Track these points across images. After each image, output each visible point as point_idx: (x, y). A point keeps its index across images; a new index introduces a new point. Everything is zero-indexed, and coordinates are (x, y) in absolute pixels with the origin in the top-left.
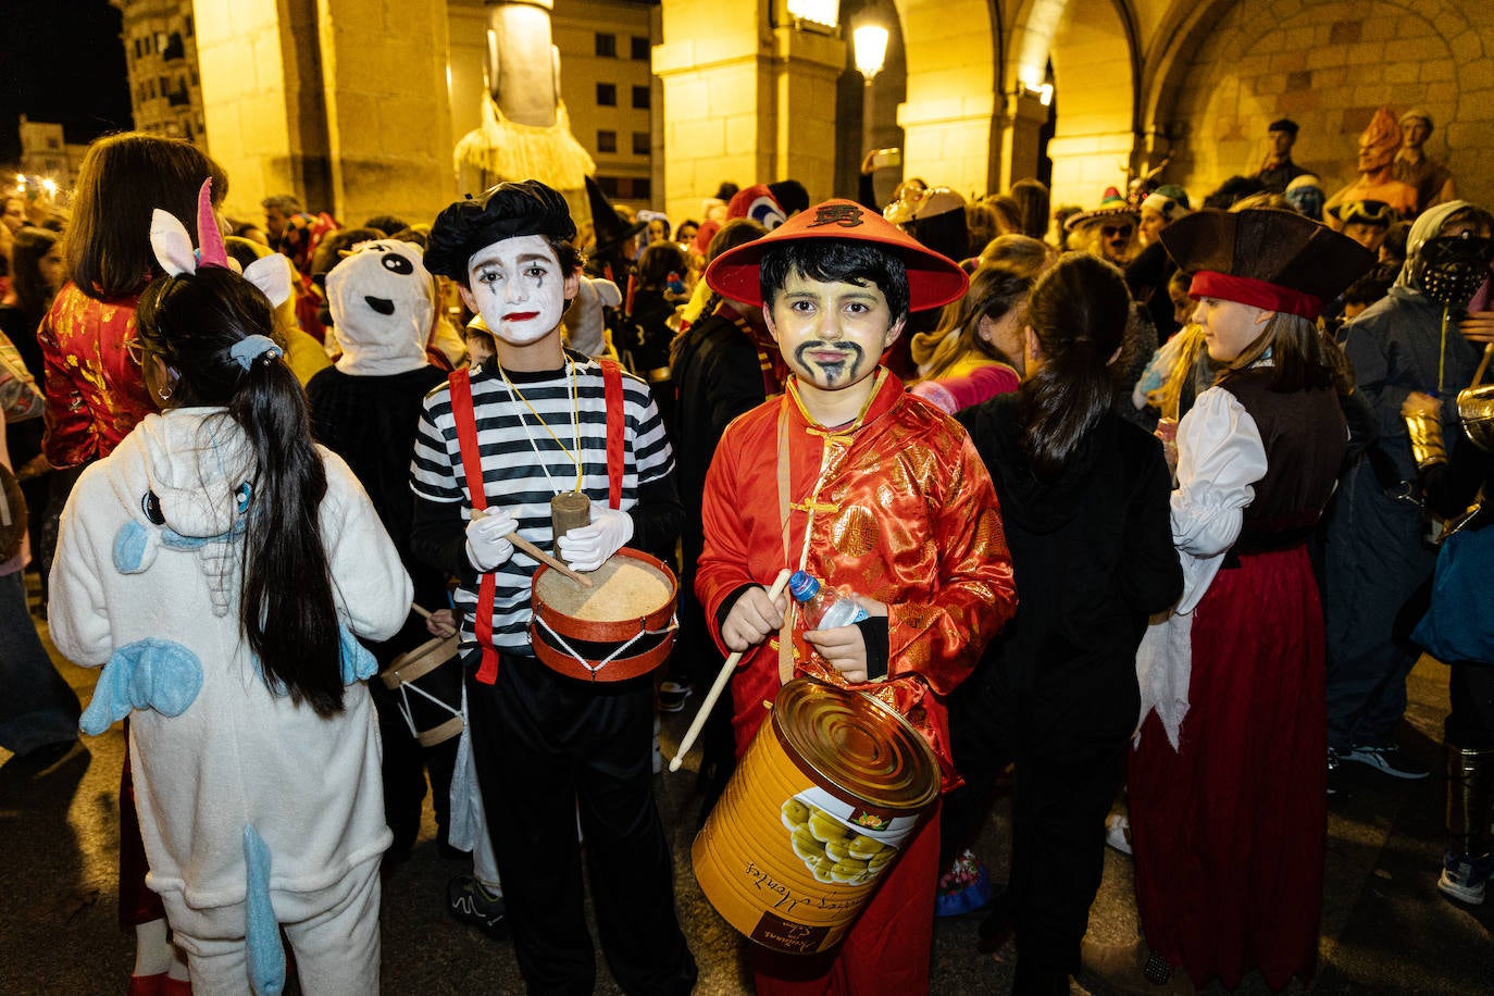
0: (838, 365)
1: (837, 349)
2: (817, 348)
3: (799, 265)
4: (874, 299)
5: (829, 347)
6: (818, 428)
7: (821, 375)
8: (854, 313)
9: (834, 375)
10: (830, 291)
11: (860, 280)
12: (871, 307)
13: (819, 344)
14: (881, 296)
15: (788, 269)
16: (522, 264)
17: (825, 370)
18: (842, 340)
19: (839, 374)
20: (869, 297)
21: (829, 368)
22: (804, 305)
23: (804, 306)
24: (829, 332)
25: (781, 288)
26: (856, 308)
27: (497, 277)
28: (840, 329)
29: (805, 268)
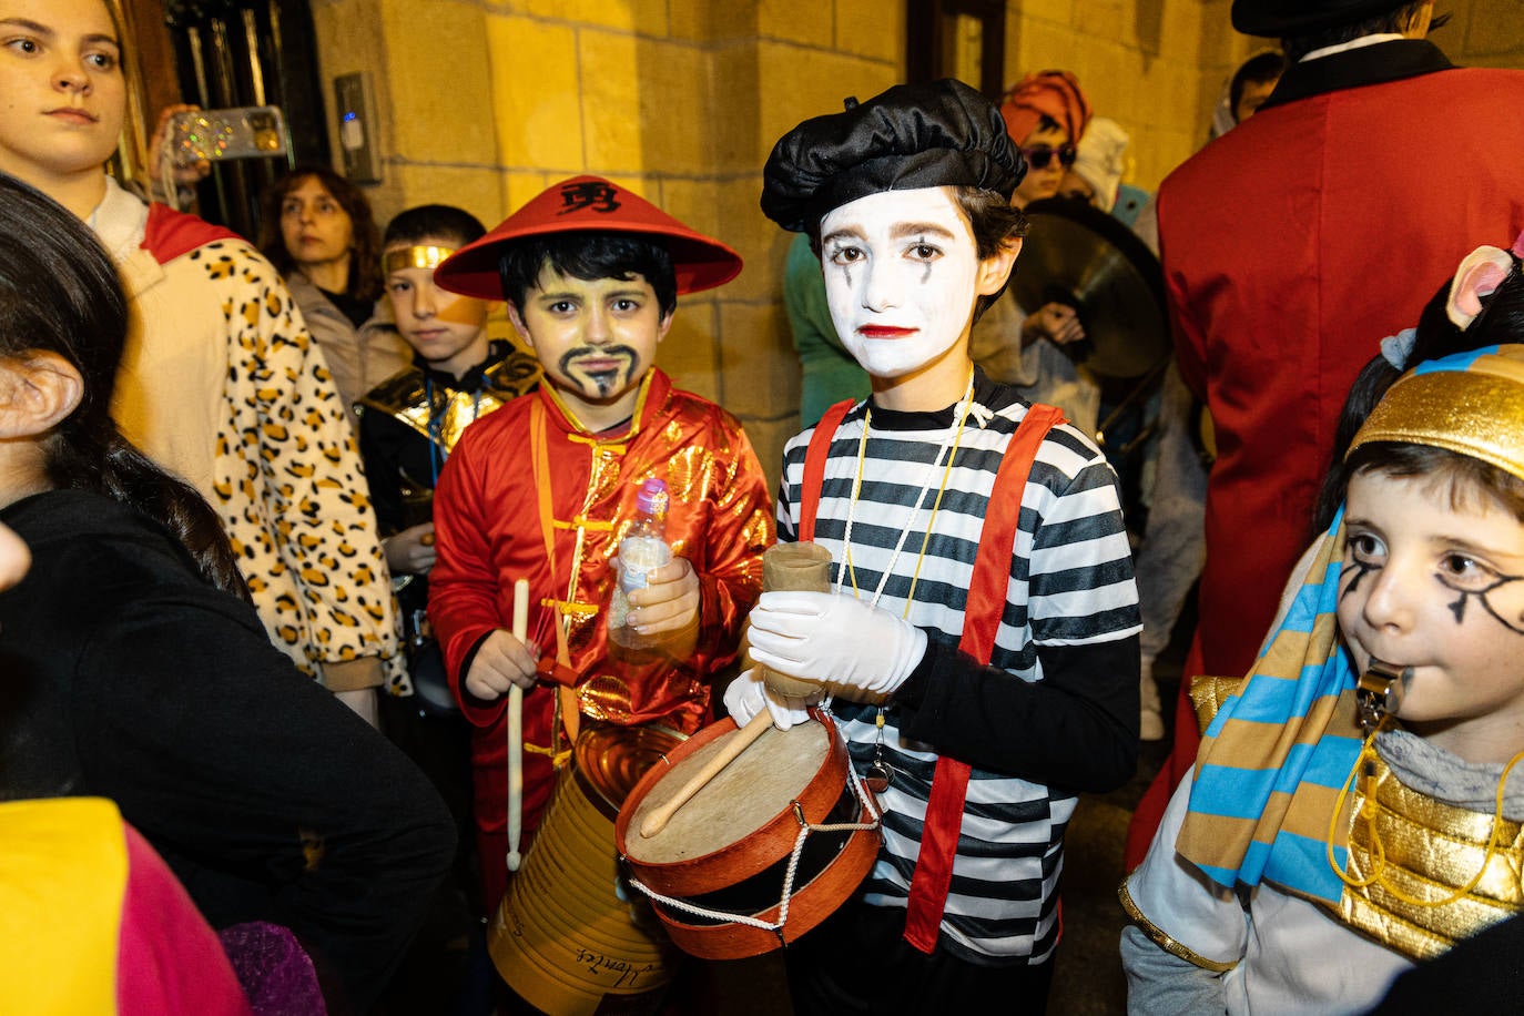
0: (611, 374)
1: (608, 356)
2: (586, 357)
3: (554, 259)
4: (643, 294)
5: (599, 354)
6: (584, 434)
7: (592, 387)
8: (622, 312)
9: (608, 385)
10: (594, 290)
11: (628, 275)
12: (641, 303)
13: (586, 351)
14: (649, 290)
15: (540, 265)
16: (899, 239)
17: (597, 381)
18: (613, 344)
19: (613, 384)
20: (636, 293)
21: (601, 378)
22: (563, 305)
23: (562, 307)
24: (598, 336)
25: (533, 287)
26: (624, 305)
27: (861, 256)
28: (610, 331)
29: (562, 264)
